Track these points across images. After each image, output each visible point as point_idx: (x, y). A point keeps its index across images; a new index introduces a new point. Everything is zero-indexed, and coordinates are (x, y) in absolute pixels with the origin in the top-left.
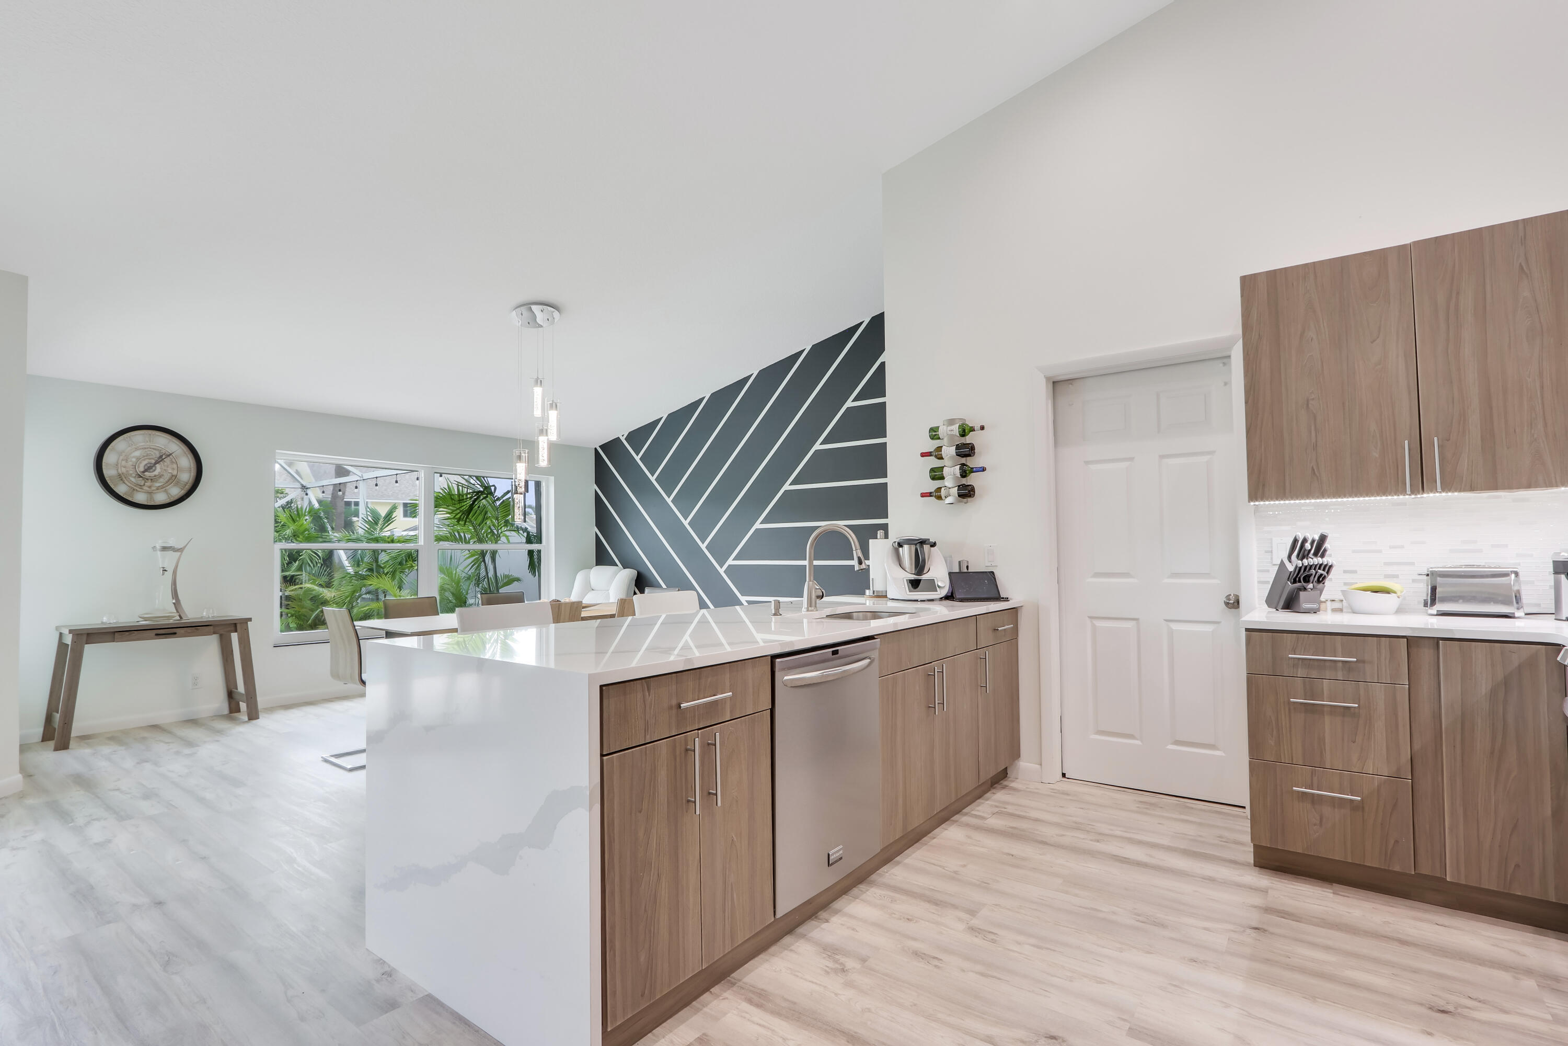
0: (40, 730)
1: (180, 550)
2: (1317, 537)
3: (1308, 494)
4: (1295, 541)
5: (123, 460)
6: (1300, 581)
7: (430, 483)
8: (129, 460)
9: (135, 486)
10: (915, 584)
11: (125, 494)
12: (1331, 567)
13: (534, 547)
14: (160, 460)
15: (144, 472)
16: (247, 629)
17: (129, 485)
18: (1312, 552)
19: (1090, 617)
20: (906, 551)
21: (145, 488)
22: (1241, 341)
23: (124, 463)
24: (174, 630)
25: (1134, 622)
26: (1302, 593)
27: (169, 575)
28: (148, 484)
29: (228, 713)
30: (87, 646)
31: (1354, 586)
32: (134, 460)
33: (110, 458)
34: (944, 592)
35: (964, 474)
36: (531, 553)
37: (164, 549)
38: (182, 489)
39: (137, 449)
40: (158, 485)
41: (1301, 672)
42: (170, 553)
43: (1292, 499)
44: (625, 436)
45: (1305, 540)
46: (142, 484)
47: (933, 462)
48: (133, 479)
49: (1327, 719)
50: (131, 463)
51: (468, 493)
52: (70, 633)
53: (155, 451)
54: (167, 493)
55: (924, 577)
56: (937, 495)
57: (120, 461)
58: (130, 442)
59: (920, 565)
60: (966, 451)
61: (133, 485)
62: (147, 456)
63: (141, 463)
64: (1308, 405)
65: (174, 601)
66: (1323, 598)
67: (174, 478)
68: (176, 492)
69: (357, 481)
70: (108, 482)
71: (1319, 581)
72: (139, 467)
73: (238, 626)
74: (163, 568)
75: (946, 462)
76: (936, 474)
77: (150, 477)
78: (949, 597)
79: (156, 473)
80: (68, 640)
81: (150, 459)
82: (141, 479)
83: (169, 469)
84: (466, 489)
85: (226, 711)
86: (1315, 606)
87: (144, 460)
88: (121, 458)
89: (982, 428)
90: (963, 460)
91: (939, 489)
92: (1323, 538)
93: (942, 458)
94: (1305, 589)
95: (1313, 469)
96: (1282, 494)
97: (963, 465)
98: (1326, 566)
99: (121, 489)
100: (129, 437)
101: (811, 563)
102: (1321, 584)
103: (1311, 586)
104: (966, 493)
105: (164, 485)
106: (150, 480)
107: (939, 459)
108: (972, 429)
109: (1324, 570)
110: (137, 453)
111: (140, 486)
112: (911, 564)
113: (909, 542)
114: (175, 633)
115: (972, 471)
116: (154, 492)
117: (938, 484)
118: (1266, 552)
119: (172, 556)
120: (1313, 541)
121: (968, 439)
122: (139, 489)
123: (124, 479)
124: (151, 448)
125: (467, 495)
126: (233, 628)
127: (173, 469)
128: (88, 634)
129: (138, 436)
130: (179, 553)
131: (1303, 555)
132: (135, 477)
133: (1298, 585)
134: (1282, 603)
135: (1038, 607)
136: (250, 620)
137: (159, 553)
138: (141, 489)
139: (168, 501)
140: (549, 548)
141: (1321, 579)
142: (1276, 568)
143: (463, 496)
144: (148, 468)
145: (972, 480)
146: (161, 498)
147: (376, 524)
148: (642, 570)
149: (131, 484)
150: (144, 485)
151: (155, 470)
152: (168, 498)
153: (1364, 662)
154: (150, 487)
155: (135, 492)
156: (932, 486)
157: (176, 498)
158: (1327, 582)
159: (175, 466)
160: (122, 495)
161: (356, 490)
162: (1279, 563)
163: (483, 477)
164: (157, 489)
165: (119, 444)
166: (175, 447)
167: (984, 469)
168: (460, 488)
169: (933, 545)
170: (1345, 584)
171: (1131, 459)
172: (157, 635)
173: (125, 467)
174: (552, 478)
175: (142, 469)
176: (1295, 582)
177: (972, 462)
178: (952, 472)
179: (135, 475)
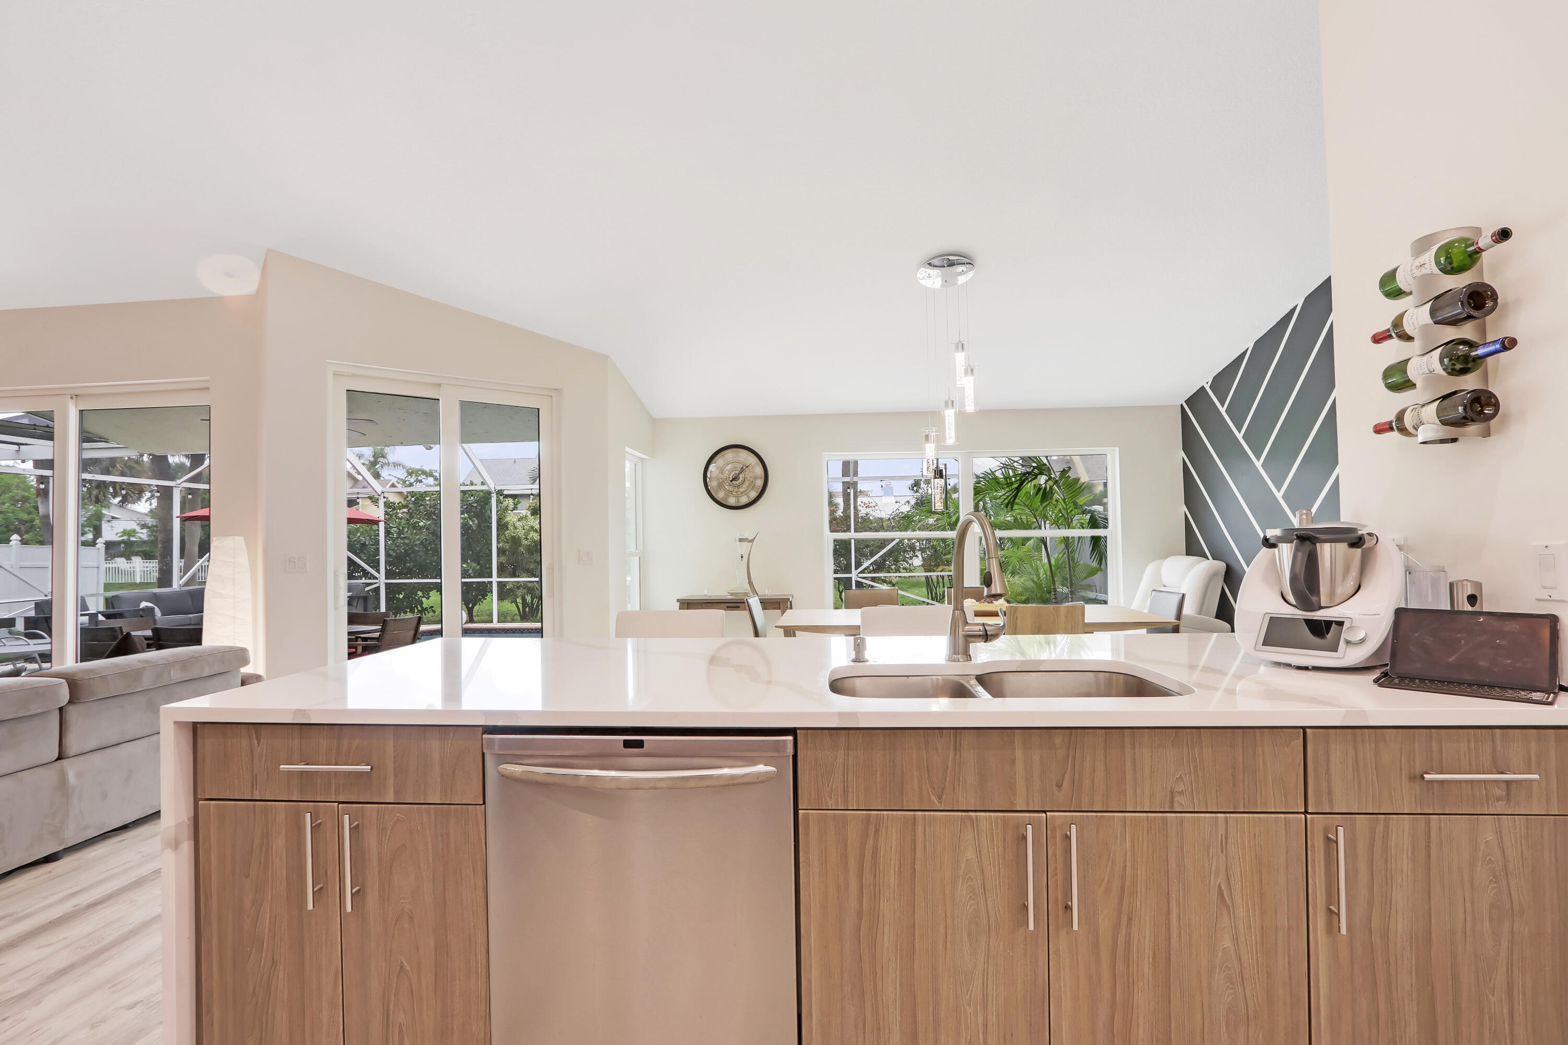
1: (752, 541)
5: (719, 473)
8: (723, 473)
9: (727, 492)
11: (722, 499)
13: (1099, 532)
14: (742, 470)
15: (732, 482)
17: (723, 492)
21: (734, 493)
23: (720, 476)
24: (738, 605)
27: (745, 561)
28: (736, 490)
32: (727, 472)
33: (711, 472)
35: (1460, 365)
37: (741, 540)
38: (756, 493)
39: (728, 464)
40: (742, 490)
42: (746, 543)
47: (1391, 352)
48: (727, 487)
50: (724, 476)
52: (677, 602)
53: (739, 464)
54: (748, 496)
58: (724, 459)
61: (725, 492)
62: (734, 469)
63: (731, 473)
65: (749, 581)
67: (751, 484)
68: (753, 495)
70: (711, 490)
72: (729, 478)
73: (781, 604)
74: (742, 555)
75: (1415, 343)
76: (1397, 377)
77: (735, 485)
79: (741, 480)
81: (736, 470)
82: (730, 487)
83: (748, 477)
88: (718, 471)
89: (1501, 238)
91: (1403, 412)
93: (1406, 338)
99: (719, 496)
100: (723, 455)
105: (745, 490)
106: (737, 487)
107: (1400, 341)
108: (1479, 249)
110: (728, 467)
111: (731, 492)
114: (739, 607)
116: (740, 496)
117: (1400, 399)
119: (746, 545)
121: (1471, 275)
123: (720, 488)
124: (736, 462)
127: (750, 477)
128: (688, 603)
129: (728, 454)
130: (750, 544)
137: (738, 543)
138: (731, 494)
139: (746, 503)
140: (1114, 534)
143: (1010, 479)
144: (736, 477)
145: (1485, 375)
146: (743, 501)
150: (733, 491)
152: (747, 500)
154: (736, 493)
155: (727, 496)
156: (1390, 408)
157: (752, 500)
159: (751, 475)
160: (720, 500)
163: (1039, 457)
164: (741, 494)
165: (717, 461)
166: (752, 459)
172: (728, 607)
173: (720, 479)
174: (1117, 449)
175: (731, 480)
177: (1482, 332)
178: (1428, 366)
179: (727, 484)
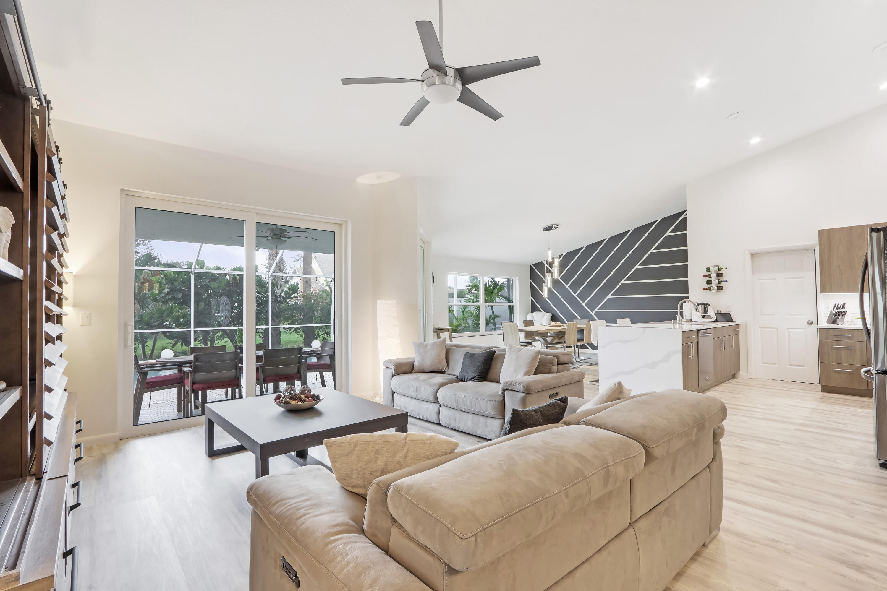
2: (842, 304)
3: (839, 291)
4: (835, 305)
6: (837, 316)
10: (703, 317)
12: (846, 312)
13: (511, 304)
18: (841, 307)
19: (760, 328)
20: (700, 307)
22: (818, 246)
25: (775, 329)
26: (837, 319)
31: (855, 318)
34: (714, 319)
35: (719, 283)
36: (510, 306)
41: (835, 339)
43: (834, 293)
44: (545, 261)
45: (838, 305)
47: (708, 279)
49: (843, 351)
55: (707, 315)
56: (709, 289)
59: (706, 311)
60: (719, 275)
64: (839, 267)
66: (844, 321)
71: (843, 316)
75: (713, 279)
76: (709, 282)
78: (716, 321)
86: (842, 323)
89: (726, 268)
90: (719, 278)
91: (710, 287)
92: (844, 304)
93: (711, 277)
94: (838, 318)
95: (841, 285)
96: (831, 291)
97: (719, 280)
98: (845, 312)
101: (679, 311)
102: (844, 317)
103: (840, 317)
104: (720, 288)
107: (710, 278)
108: (723, 269)
109: (844, 313)
112: (702, 311)
113: (701, 304)
115: (723, 282)
117: (709, 286)
118: (827, 308)
120: (841, 305)
121: (720, 272)
131: (838, 308)
133: (836, 317)
134: (831, 322)
135: (747, 324)
140: (516, 305)
141: (843, 315)
142: (830, 312)
145: (722, 284)
148: (554, 314)
153: (853, 336)
156: (707, 286)
158: (845, 316)
162: (831, 311)
167: (727, 281)
169: (710, 305)
170: (853, 317)
171: (775, 279)
174: (517, 278)
176: (835, 316)
177: (722, 279)
178: (715, 281)
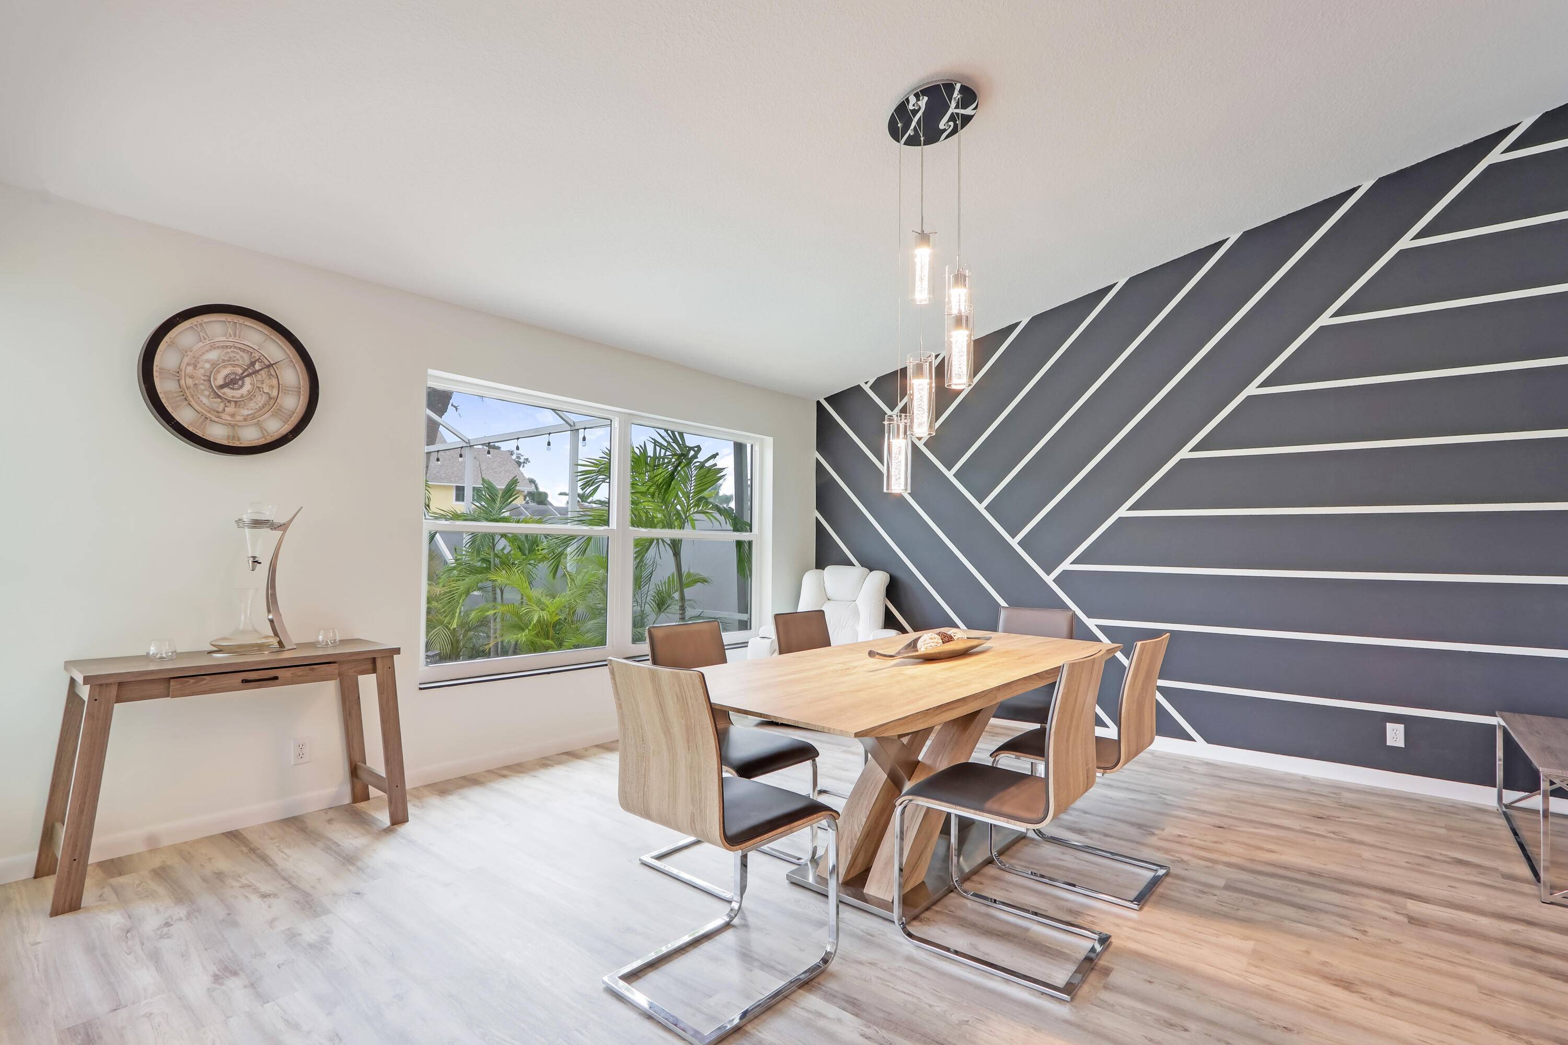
0: (32, 856)
1: (283, 527)
5: (188, 364)
7: (625, 437)
8: (199, 366)
9: (209, 412)
11: (191, 424)
13: (744, 536)
14: (250, 370)
15: (221, 387)
16: (392, 668)
17: (199, 408)
21: (225, 416)
23: (190, 369)
24: (273, 672)
27: (263, 569)
28: (231, 409)
29: (351, 802)
30: (118, 707)
32: (207, 366)
33: (165, 358)
36: (740, 544)
37: (257, 524)
38: (285, 423)
39: (213, 347)
40: (246, 412)
42: (265, 531)
44: (870, 384)
46: (220, 409)
48: (205, 400)
50: (202, 371)
51: (665, 457)
52: (87, 681)
53: (242, 353)
54: (262, 429)
57: (183, 366)
58: (202, 334)
61: (205, 410)
62: (229, 361)
63: (218, 372)
65: (270, 617)
67: (272, 402)
69: (462, 448)
70: (163, 401)
72: (215, 379)
73: (378, 661)
74: (254, 557)
77: (233, 397)
79: (244, 391)
80: (84, 692)
81: (234, 366)
82: (219, 400)
83: (264, 386)
84: (663, 451)
85: (347, 800)
87: (225, 367)
88: (186, 360)
99: (184, 416)
100: (201, 324)
105: (255, 413)
106: (233, 404)
110: (213, 355)
111: (218, 412)
114: (276, 678)
116: (240, 424)
119: (267, 538)
122: (214, 418)
123: (190, 398)
124: (235, 348)
125: (664, 459)
126: (370, 666)
127: (272, 387)
128: (120, 683)
129: (215, 325)
130: (278, 533)
132: (208, 397)
136: (397, 651)
137: (248, 530)
138: (219, 417)
139: (262, 442)
144: (231, 383)
146: (250, 436)
147: (494, 500)
148: (900, 574)
149: (202, 408)
150: (224, 410)
151: (241, 387)
152: (262, 435)
154: (233, 415)
155: (208, 421)
157: (276, 436)
159: (275, 382)
160: (186, 426)
161: (460, 459)
163: (686, 434)
164: (245, 420)
165: (182, 334)
168: (658, 449)
172: (245, 681)
173: (192, 377)
174: (769, 441)
175: (220, 381)
179: (207, 393)
